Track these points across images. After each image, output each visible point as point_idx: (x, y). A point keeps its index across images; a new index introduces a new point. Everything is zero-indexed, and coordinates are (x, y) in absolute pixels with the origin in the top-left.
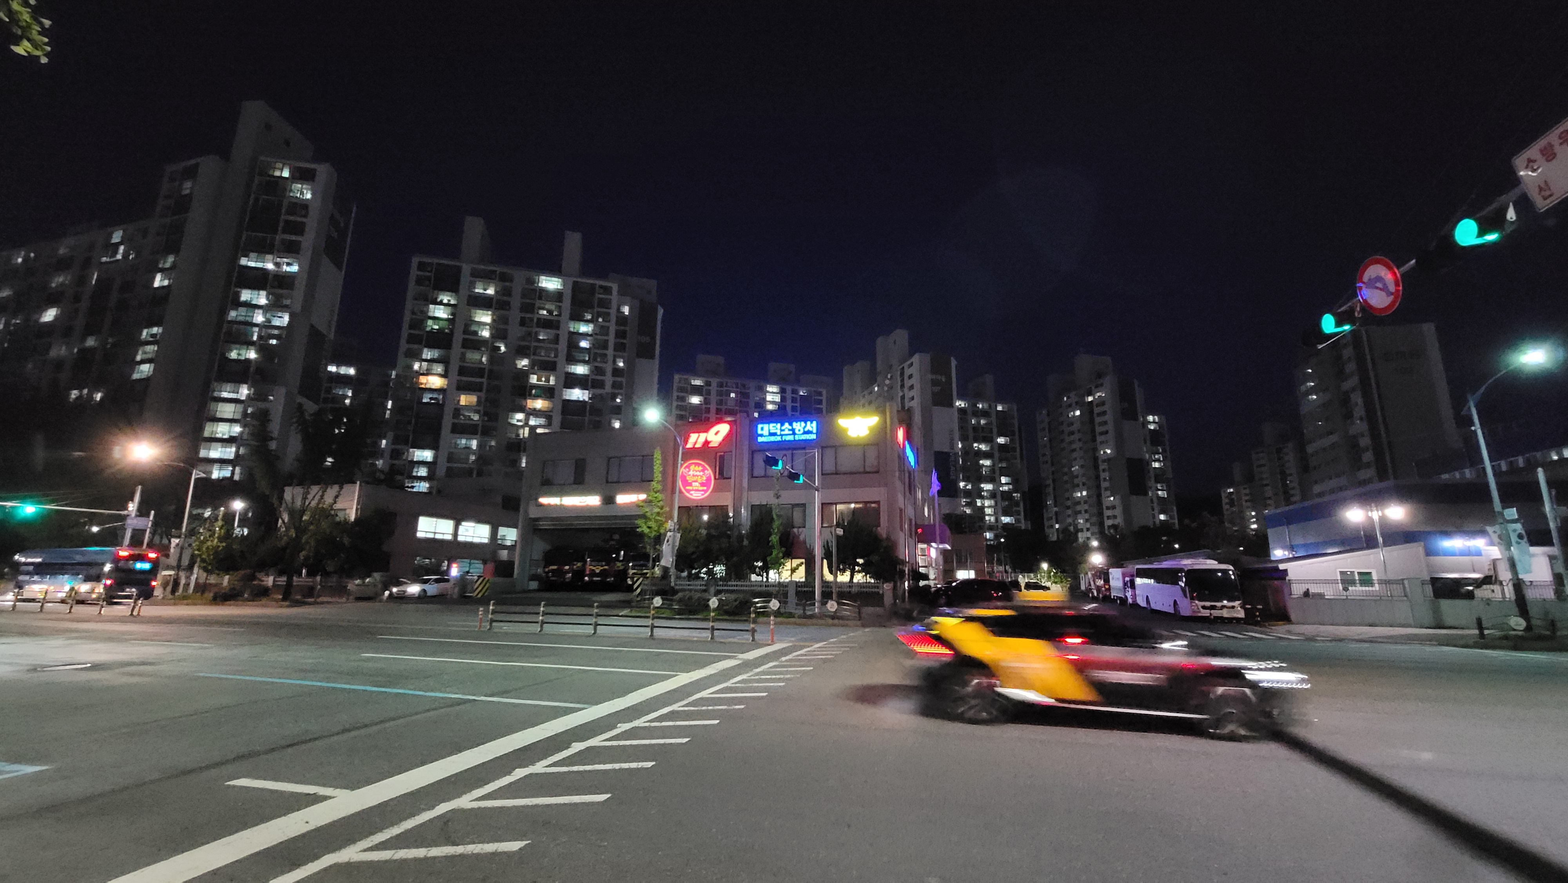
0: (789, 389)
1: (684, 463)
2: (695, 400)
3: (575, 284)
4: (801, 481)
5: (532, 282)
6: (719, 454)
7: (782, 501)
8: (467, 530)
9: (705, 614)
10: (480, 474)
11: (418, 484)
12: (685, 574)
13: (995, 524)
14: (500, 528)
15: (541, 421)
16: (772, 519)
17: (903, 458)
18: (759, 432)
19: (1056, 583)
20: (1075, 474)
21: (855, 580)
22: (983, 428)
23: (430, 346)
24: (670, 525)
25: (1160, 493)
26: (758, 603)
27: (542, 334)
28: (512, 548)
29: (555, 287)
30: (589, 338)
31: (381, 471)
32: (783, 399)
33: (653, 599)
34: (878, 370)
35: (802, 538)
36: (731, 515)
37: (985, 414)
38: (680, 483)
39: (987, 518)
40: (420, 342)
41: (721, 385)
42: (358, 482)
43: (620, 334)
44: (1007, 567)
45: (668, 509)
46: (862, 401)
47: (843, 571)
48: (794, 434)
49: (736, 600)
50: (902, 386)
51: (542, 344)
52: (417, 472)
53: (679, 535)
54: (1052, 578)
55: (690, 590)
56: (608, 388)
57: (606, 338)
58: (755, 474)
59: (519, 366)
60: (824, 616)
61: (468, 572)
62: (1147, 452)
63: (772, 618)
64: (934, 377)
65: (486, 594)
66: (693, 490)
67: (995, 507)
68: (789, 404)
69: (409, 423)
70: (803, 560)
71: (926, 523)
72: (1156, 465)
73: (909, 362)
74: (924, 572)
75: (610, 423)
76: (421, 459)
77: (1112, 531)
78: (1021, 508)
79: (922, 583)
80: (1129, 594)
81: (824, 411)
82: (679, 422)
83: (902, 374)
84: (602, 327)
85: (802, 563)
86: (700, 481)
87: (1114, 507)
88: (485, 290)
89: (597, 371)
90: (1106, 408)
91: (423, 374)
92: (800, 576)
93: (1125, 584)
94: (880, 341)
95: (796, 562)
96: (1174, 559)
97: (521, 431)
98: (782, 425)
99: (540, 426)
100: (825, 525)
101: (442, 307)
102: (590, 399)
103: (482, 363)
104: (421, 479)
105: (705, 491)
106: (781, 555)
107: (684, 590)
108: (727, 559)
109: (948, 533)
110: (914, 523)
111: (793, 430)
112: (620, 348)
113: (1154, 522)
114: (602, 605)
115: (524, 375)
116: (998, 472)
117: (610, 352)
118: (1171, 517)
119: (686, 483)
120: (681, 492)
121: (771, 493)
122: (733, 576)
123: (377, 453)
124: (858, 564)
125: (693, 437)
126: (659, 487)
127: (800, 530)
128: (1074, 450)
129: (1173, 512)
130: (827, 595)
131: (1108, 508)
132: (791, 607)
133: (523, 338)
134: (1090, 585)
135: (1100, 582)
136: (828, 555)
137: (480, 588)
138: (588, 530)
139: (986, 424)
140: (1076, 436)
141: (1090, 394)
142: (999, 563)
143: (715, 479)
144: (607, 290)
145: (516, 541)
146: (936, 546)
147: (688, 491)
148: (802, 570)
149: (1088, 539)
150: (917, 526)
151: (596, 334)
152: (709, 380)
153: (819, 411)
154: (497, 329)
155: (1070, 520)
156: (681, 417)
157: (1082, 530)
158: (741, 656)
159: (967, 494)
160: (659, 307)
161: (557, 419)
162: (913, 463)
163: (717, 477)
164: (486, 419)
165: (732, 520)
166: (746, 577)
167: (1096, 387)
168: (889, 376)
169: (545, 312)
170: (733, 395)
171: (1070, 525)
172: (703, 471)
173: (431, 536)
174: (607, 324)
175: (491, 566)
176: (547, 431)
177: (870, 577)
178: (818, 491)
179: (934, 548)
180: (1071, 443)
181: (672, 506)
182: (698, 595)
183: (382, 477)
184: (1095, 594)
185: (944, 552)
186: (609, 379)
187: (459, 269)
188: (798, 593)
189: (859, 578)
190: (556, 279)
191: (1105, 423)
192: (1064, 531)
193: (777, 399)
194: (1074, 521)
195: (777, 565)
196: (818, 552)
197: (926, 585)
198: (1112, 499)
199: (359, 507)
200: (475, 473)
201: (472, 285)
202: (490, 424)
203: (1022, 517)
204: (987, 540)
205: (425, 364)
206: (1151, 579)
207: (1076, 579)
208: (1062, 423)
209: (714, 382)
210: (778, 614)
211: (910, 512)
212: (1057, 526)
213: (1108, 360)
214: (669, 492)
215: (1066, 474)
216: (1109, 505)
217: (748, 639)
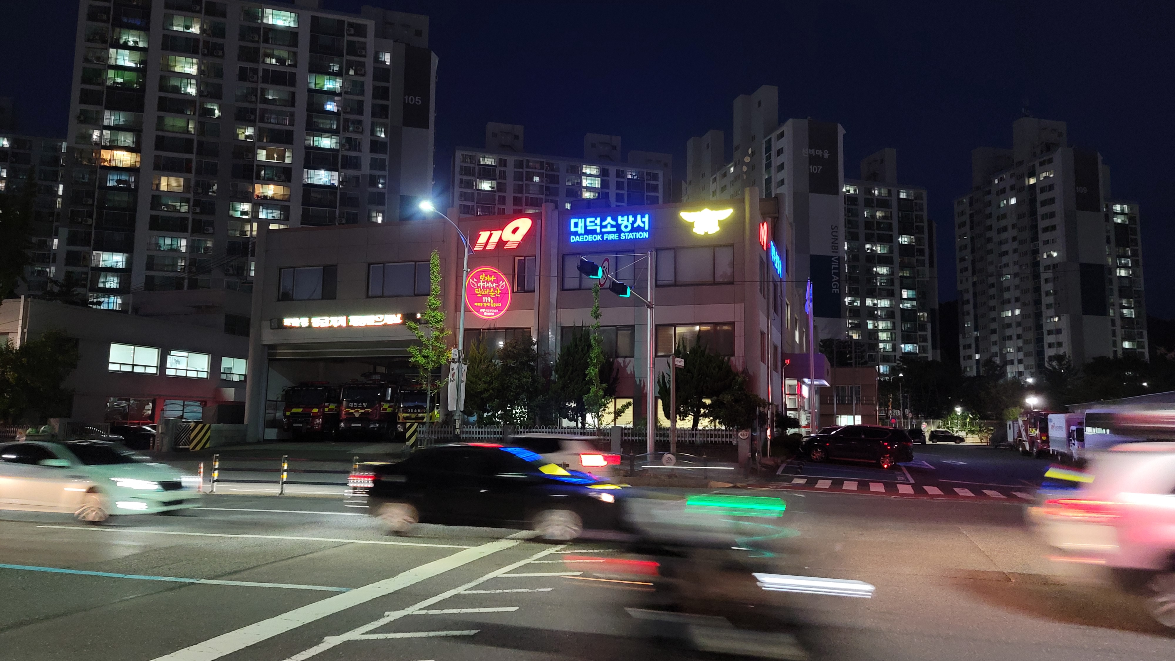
0: (613, 171)
1: (471, 271)
2: (486, 186)
3: (314, 20)
4: (628, 295)
5: (255, 17)
6: (517, 259)
7: (603, 321)
8: (177, 362)
10: (193, 285)
11: (106, 299)
12: (474, 418)
13: (893, 354)
14: (223, 357)
15: (275, 214)
16: (590, 346)
17: (766, 263)
18: (573, 229)
19: (973, 432)
20: (1005, 285)
21: (700, 427)
22: (879, 223)
23: (114, 107)
24: (453, 353)
25: (1125, 311)
27: (271, 92)
28: (239, 385)
29: (287, 23)
30: (336, 98)
31: (54, 282)
32: (604, 184)
34: (735, 145)
35: (629, 370)
36: (535, 340)
37: (882, 203)
38: (465, 297)
39: (881, 345)
40: (98, 101)
41: (519, 164)
42: (23, 297)
43: (381, 93)
44: (907, 411)
45: (450, 333)
46: (713, 187)
47: (684, 415)
48: (619, 231)
50: (768, 166)
51: (273, 107)
52: (105, 283)
53: (465, 367)
54: (968, 427)
56: (366, 169)
57: (360, 98)
58: (567, 286)
59: (242, 137)
60: (658, 474)
61: (182, 417)
62: (1110, 254)
64: (812, 152)
65: (208, 446)
66: (483, 307)
67: (891, 331)
68: (613, 191)
69: (90, 215)
70: (631, 400)
71: (797, 352)
72: (1123, 273)
73: (779, 132)
74: (792, 416)
75: (370, 217)
76: (109, 265)
77: (1054, 363)
78: (929, 333)
79: (790, 431)
80: (1075, 448)
81: (661, 200)
82: (463, 216)
83: (768, 149)
84: (354, 83)
85: (629, 404)
86: (492, 294)
87: (1058, 332)
88: (188, 27)
89: (349, 143)
90: (1056, 193)
91: (106, 148)
92: (627, 419)
93: (1070, 435)
94: (739, 103)
95: (621, 403)
97: (248, 228)
98: (602, 221)
99: (274, 221)
100: (660, 354)
101: (127, 52)
102: (340, 183)
103: (188, 132)
104: (110, 292)
105: (500, 309)
106: (601, 393)
108: (530, 399)
109: (827, 364)
110: (779, 350)
111: (618, 226)
112: (380, 112)
113: (1115, 352)
115: (250, 148)
116: (897, 283)
117: (367, 118)
118: (1140, 345)
119: (474, 297)
120: (467, 310)
121: (589, 311)
122: (538, 420)
123: (49, 258)
124: (704, 406)
125: (484, 236)
126: (439, 303)
127: (627, 360)
128: (1006, 253)
129: (1142, 337)
130: (662, 446)
131: (1050, 333)
133: (244, 98)
134: (1020, 435)
135: (1035, 432)
136: (663, 393)
137: (199, 438)
138: (342, 361)
139: (884, 217)
140: (1011, 233)
141: (1032, 175)
142: (896, 407)
143: (513, 292)
144: (360, 30)
145: (245, 376)
146: (810, 383)
147: (478, 309)
148: (629, 413)
149: (1020, 374)
150: (784, 356)
151: (346, 93)
152: (504, 157)
153: (654, 201)
154: (207, 85)
155: (995, 349)
156: (466, 210)
157: (1012, 362)
159: (854, 312)
160: (433, 54)
161: (296, 212)
162: (780, 271)
163: (516, 290)
164: (198, 210)
165: (536, 346)
166: (553, 422)
167: (1042, 164)
168: (750, 152)
169: (274, 61)
170: (536, 179)
171: (996, 354)
172: (497, 281)
173: (128, 369)
174: (361, 79)
175: (212, 407)
176: (282, 227)
177: (720, 423)
178: (651, 308)
179: (807, 385)
180: (1001, 243)
181: (455, 328)
183: (56, 289)
184: (1028, 448)
185: (820, 391)
186: (366, 157)
188: (624, 444)
189: (704, 423)
190: (288, 14)
191: (1052, 215)
192: (988, 363)
193: (597, 183)
194: (1001, 350)
195: (597, 407)
196: (651, 389)
197: (795, 434)
198: (1056, 319)
199: (25, 330)
200: (186, 283)
201: (169, 21)
202: (204, 218)
203: (929, 344)
204: (879, 375)
205: (107, 133)
207: (1002, 428)
208: (990, 216)
209: (511, 160)
211: (775, 337)
212: (977, 357)
213: (1062, 126)
214: (452, 307)
215: (992, 285)
216: (1052, 327)
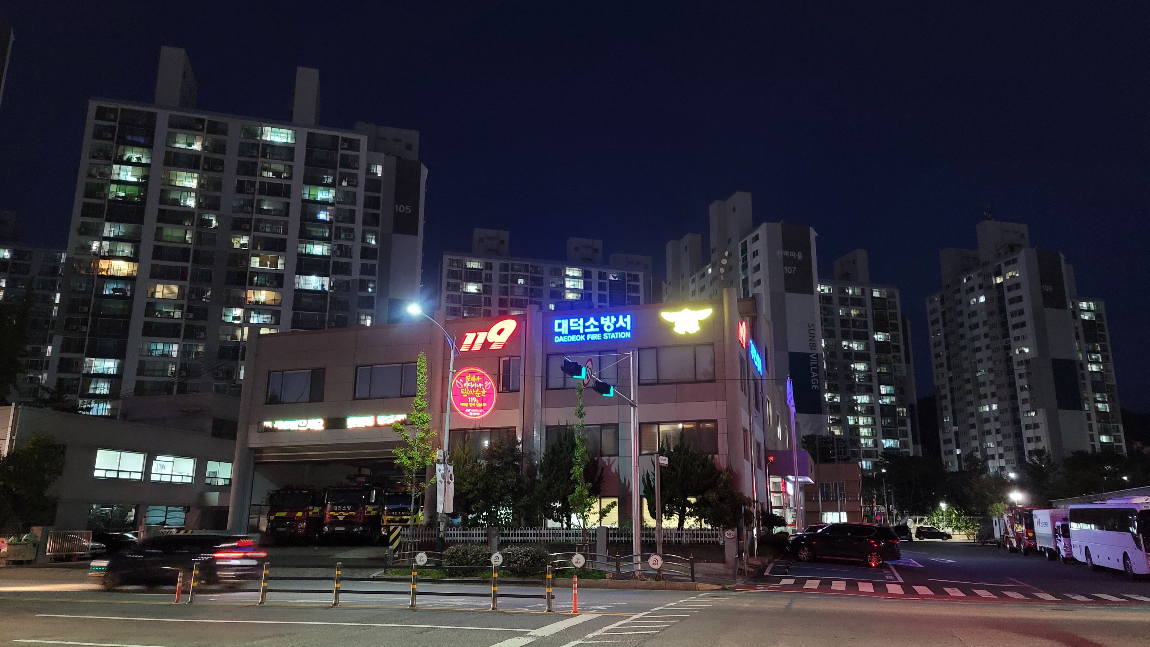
0: (595, 272)
1: (457, 372)
2: (472, 288)
3: (310, 135)
4: (612, 394)
5: (253, 134)
6: (502, 359)
7: (587, 420)
8: (163, 467)
9: (485, 574)
10: (183, 389)
11: (96, 405)
12: (459, 520)
13: (875, 449)
14: (209, 462)
15: (266, 318)
16: (574, 445)
17: (746, 362)
18: (557, 330)
19: (959, 529)
20: (981, 380)
21: (686, 526)
22: (854, 321)
23: (114, 219)
24: (439, 454)
25: (1100, 406)
26: (555, 558)
27: (266, 203)
28: (224, 489)
29: (284, 140)
30: (329, 208)
31: (45, 389)
32: (587, 285)
33: (415, 555)
34: (712, 247)
35: (613, 469)
36: (520, 439)
37: (856, 302)
38: (451, 398)
39: (863, 441)
40: (99, 215)
41: (505, 268)
42: (13, 404)
43: (372, 203)
44: (892, 507)
45: (435, 433)
46: (692, 287)
47: (669, 515)
48: (602, 331)
49: (527, 555)
50: (745, 267)
52: (95, 389)
54: (954, 523)
55: (465, 542)
56: (356, 274)
57: (352, 207)
58: (552, 385)
59: (237, 246)
60: (646, 574)
61: (164, 523)
62: (1080, 350)
63: (575, 579)
64: (786, 253)
66: (469, 407)
67: (872, 426)
68: (595, 292)
69: (85, 323)
70: (616, 500)
71: (780, 448)
72: (1094, 368)
73: (754, 235)
74: (778, 514)
75: (359, 320)
76: (100, 372)
77: (1035, 458)
78: (909, 428)
79: (777, 530)
80: (1061, 545)
81: (642, 301)
82: (452, 318)
83: (744, 251)
84: (347, 194)
85: (614, 503)
86: (478, 394)
87: (1036, 426)
88: (190, 145)
89: (342, 251)
90: (1023, 292)
91: (104, 258)
92: (612, 519)
93: (1055, 531)
94: (714, 208)
95: (606, 502)
96: (1120, 496)
97: (239, 332)
98: (585, 321)
99: (265, 325)
100: (644, 452)
101: (130, 168)
102: (331, 287)
103: (185, 242)
104: (101, 397)
105: (485, 409)
106: (586, 492)
107: (455, 543)
108: (514, 499)
109: (810, 461)
110: (763, 447)
111: (601, 327)
112: (371, 220)
113: (1093, 446)
114: (348, 565)
115: (244, 256)
116: (875, 380)
117: (358, 226)
118: (1117, 439)
119: (460, 398)
120: (453, 410)
121: (573, 410)
122: (522, 521)
123: (42, 365)
124: (690, 505)
125: (470, 337)
126: (424, 404)
127: (612, 458)
128: (979, 349)
129: (1118, 431)
130: (648, 547)
131: (1028, 427)
132: (601, 564)
133: (241, 209)
134: (1007, 532)
135: (1021, 528)
136: (648, 492)
138: (327, 463)
139: (858, 315)
140: (982, 330)
141: (998, 274)
142: (881, 501)
143: (498, 392)
144: (353, 145)
145: (230, 480)
146: (794, 480)
147: (463, 409)
148: (614, 513)
149: (1002, 469)
150: (768, 453)
151: (338, 203)
152: (489, 261)
153: (635, 301)
154: (206, 197)
155: (975, 444)
156: (453, 312)
157: (993, 457)
158: (533, 632)
159: (835, 408)
160: (423, 166)
161: (287, 316)
162: (760, 368)
163: (501, 390)
164: (191, 316)
165: (521, 446)
166: (537, 523)
167: (1007, 264)
168: (726, 254)
169: (270, 174)
170: (521, 281)
171: (976, 449)
172: (482, 382)
173: (114, 475)
174: (353, 189)
175: (196, 513)
176: (273, 331)
177: (706, 522)
178: (634, 406)
179: (791, 482)
180: (974, 339)
181: (441, 429)
182: (477, 548)
183: (47, 396)
184: (1015, 545)
185: (805, 488)
186: (356, 262)
187: (152, 117)
188: (610, 545)
189: (690, 522)
190: (286, 131)
191: (1021, 312)
192: (970, 458)
193: (580, 285)
194: (981, 445)
195: (582, 507)
196: (636, 488)
197: (781, 533)
198: (1033, 414)
199: (14, 437)
200: (175, 388)
201: (171, 138)
202: (198, 323)
203: (910, 440)
204: (863, 470)
205: (106, 244)
206: (1090, 524)
207: (987, 523)
208: (961, 313)
209: (496, 264)
210: (583, 573)
211: (758, 434)
212: (958, 451)
213: (1023, 228)
214: (438, 408)
215: (968, 381)
216: (1030, 422)
217: (542, 609)
